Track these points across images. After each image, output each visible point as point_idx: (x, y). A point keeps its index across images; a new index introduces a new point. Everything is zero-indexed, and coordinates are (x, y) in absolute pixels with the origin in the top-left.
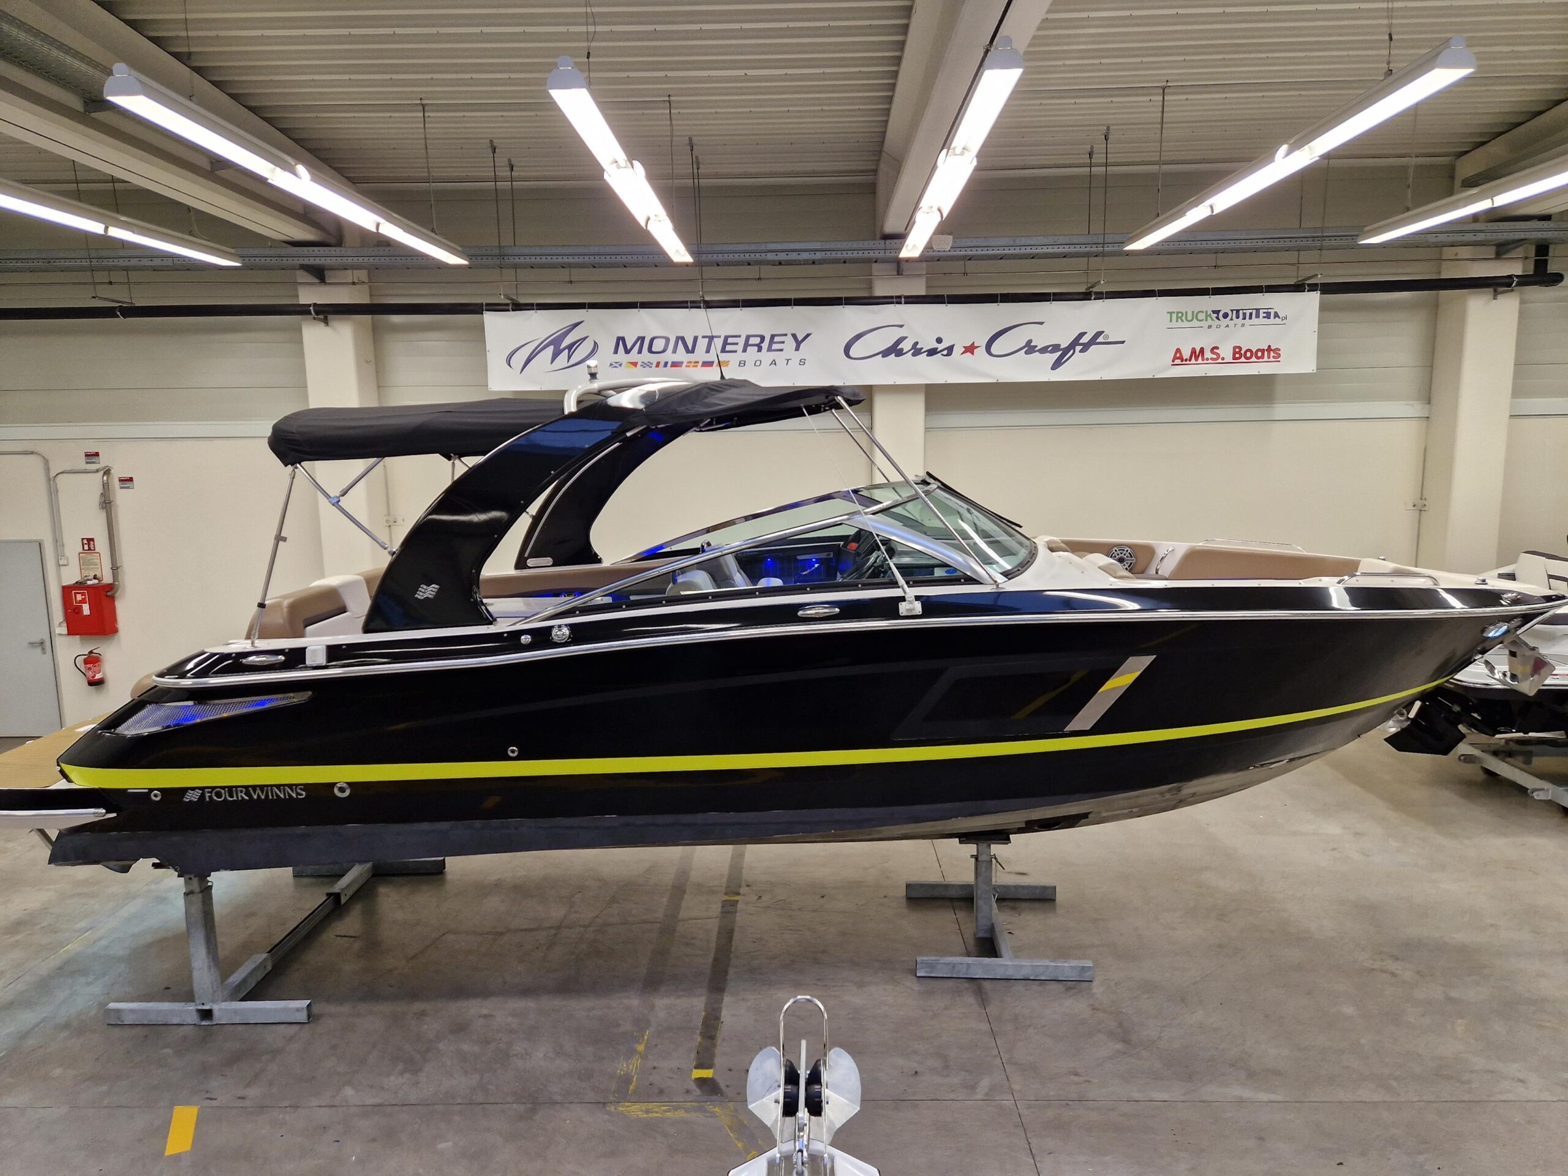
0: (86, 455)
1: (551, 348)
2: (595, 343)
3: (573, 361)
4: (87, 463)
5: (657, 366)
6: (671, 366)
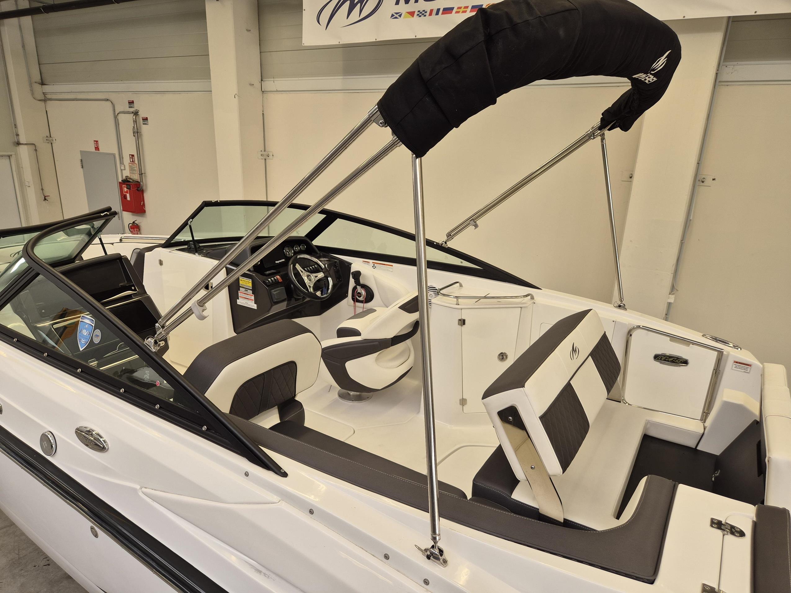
0: (129, 103)
3: (364, 14)
4: (130, 107)
5: (430, 14)
6: (442, 14)
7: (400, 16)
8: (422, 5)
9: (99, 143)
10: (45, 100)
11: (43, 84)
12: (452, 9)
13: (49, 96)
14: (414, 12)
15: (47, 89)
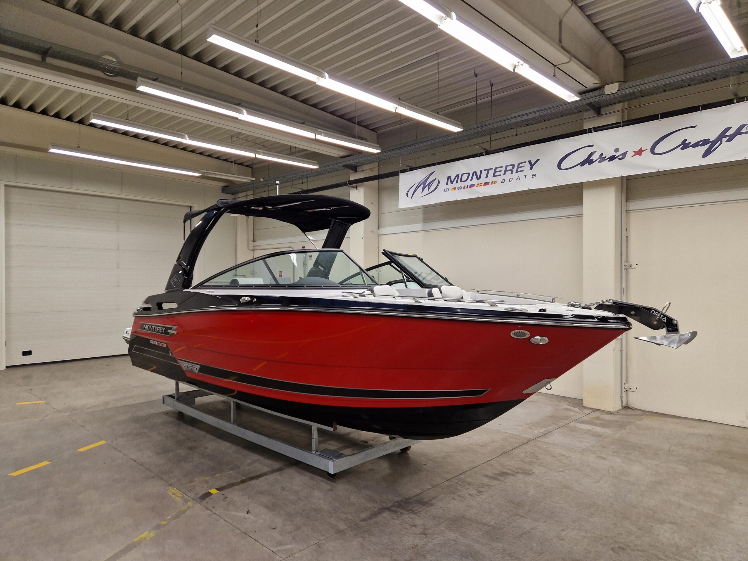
2: (439, 181)
3: (430, 191)
5: (464, 188)
6: (470, 187)
7: (449, 190)
8: (460, 184)
9: (282, 272)
10: (254, 250)
11: (254, 241)
12: (475, 185)
13: (256, 248)
14: (456, 188)
15: (256, 243)
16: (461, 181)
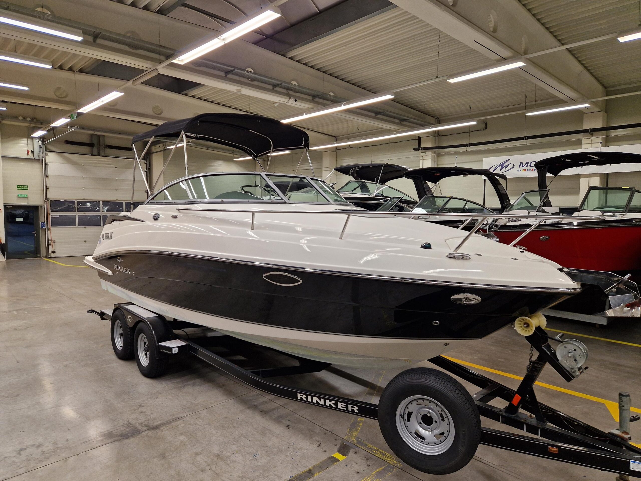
1: (501, 166)
2: (514, 165)
3: (506, 170)
5: (532, 170)
7: (521, 171)
8: (529, 167)
14: (526, 170)
16: (530, 166)
